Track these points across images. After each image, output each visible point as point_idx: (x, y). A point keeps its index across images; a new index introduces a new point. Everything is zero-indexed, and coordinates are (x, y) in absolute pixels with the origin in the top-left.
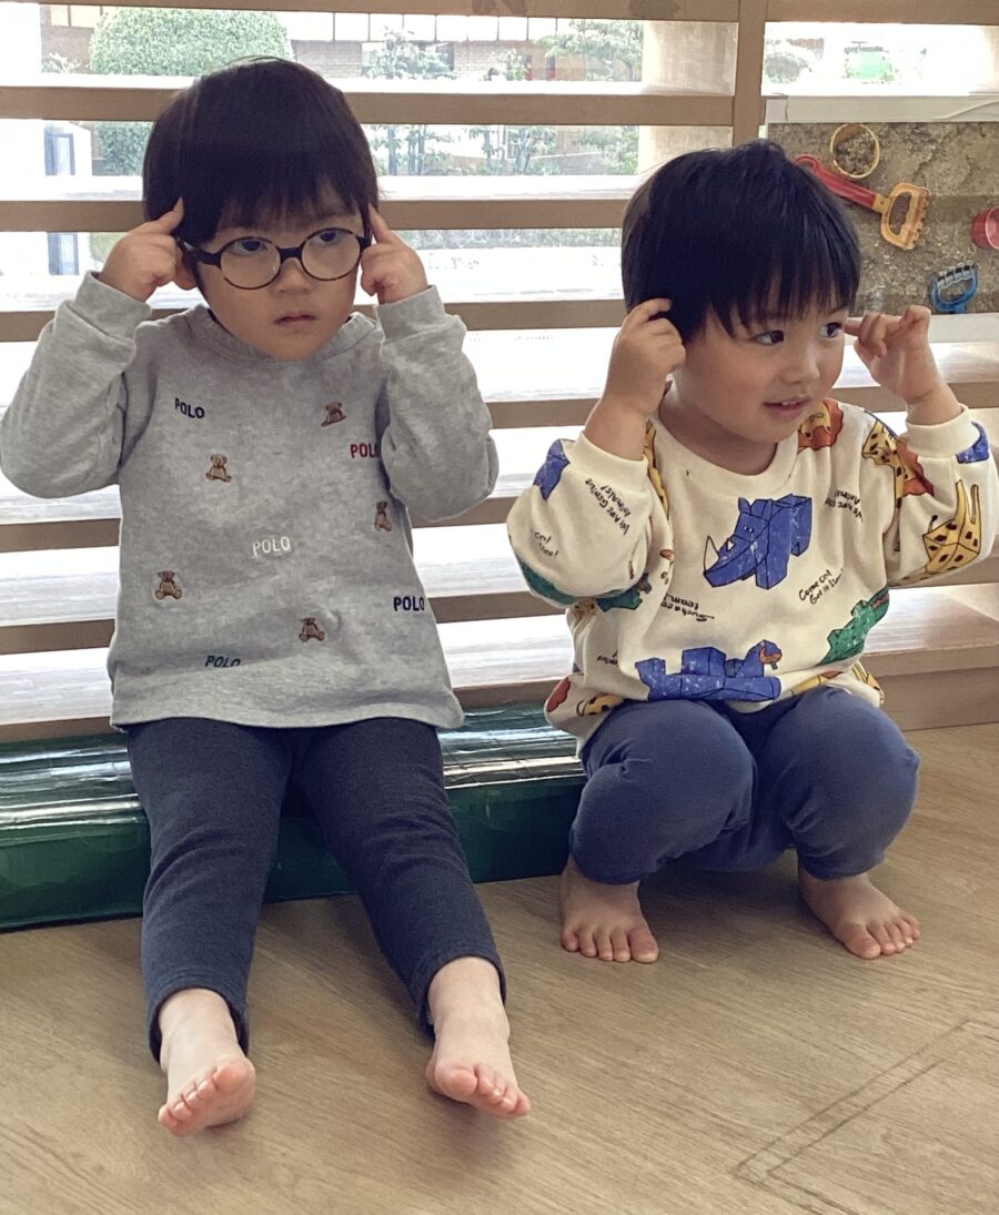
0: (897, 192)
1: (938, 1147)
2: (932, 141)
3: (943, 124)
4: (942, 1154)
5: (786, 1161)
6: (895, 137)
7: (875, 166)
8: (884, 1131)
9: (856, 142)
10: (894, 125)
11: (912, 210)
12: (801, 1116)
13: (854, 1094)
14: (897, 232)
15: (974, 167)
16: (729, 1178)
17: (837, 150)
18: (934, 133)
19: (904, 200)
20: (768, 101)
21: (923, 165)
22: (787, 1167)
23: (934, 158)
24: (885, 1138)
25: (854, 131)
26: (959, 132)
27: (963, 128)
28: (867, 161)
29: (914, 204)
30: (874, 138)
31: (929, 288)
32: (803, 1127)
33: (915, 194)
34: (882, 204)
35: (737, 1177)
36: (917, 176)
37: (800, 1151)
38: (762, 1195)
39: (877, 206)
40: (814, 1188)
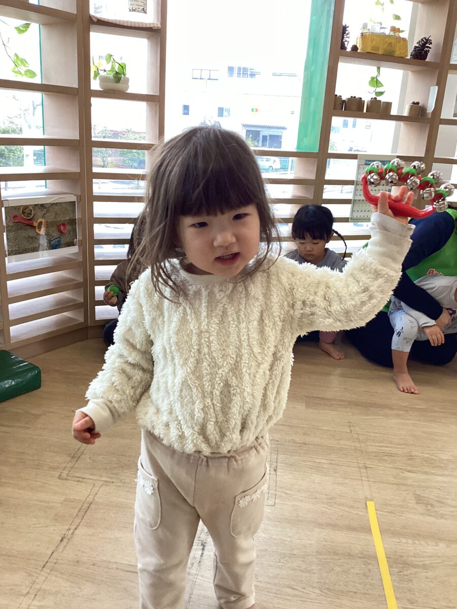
0: (39, 221)
1: (102, 457)
2: (46, 208)
3: (48, 204)
4: (103, 458)
5: (70, 471)
6: (36, 208)
7: (32, 215)
8: (89, 457)
9: (27, 210)
10: (36, 205)
11: (43, 226)
12: (69, 459)
13: (79, 449)
14: (40, 231)
15: (56, 214)
16: (58, 480)
17: (23, 212)
18: (46, 206)
19: (41, 223)
20: (4, 202)
21: (44, 214)
22: (70, 473)
23: (46, 212)
24: (90, 458)
25: (26, 207)
26: (52, 205)
27: (53, 204)
28: (30, 214)
29: (43, 223)
30: (31, 208)
31: (50, 244)
32: (70, 461)
33: (43, 221)
34: (36, 224)
35: (60, 479)
36: (43, 217)
37: (72, 468)
38: (67, 481)
39: (34, 225)
40: (79, 476)
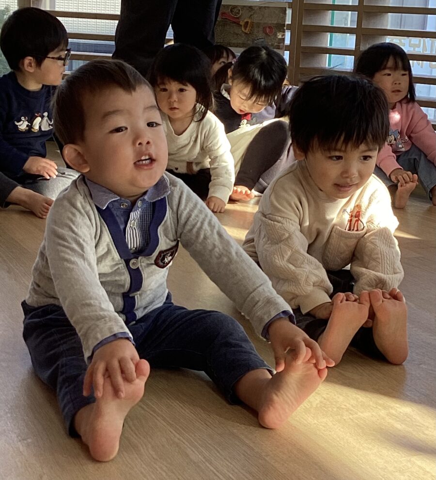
0: (245, 21)
6: (245, 8)
7: (240, 14)
11: (249, 25)
14: (245, 29)
17: (231, 10)
18: (253, 8)
19: (247, 23)
21: (251, 15)
23: (254, 14)
25: (235, 7)
26: (260, 8)
28: (238, 13)
30: (240, 9)
33: (249, 21)
39: (241, 23)
